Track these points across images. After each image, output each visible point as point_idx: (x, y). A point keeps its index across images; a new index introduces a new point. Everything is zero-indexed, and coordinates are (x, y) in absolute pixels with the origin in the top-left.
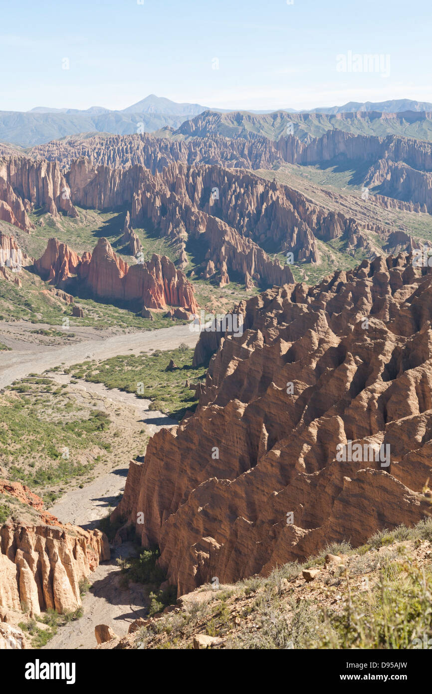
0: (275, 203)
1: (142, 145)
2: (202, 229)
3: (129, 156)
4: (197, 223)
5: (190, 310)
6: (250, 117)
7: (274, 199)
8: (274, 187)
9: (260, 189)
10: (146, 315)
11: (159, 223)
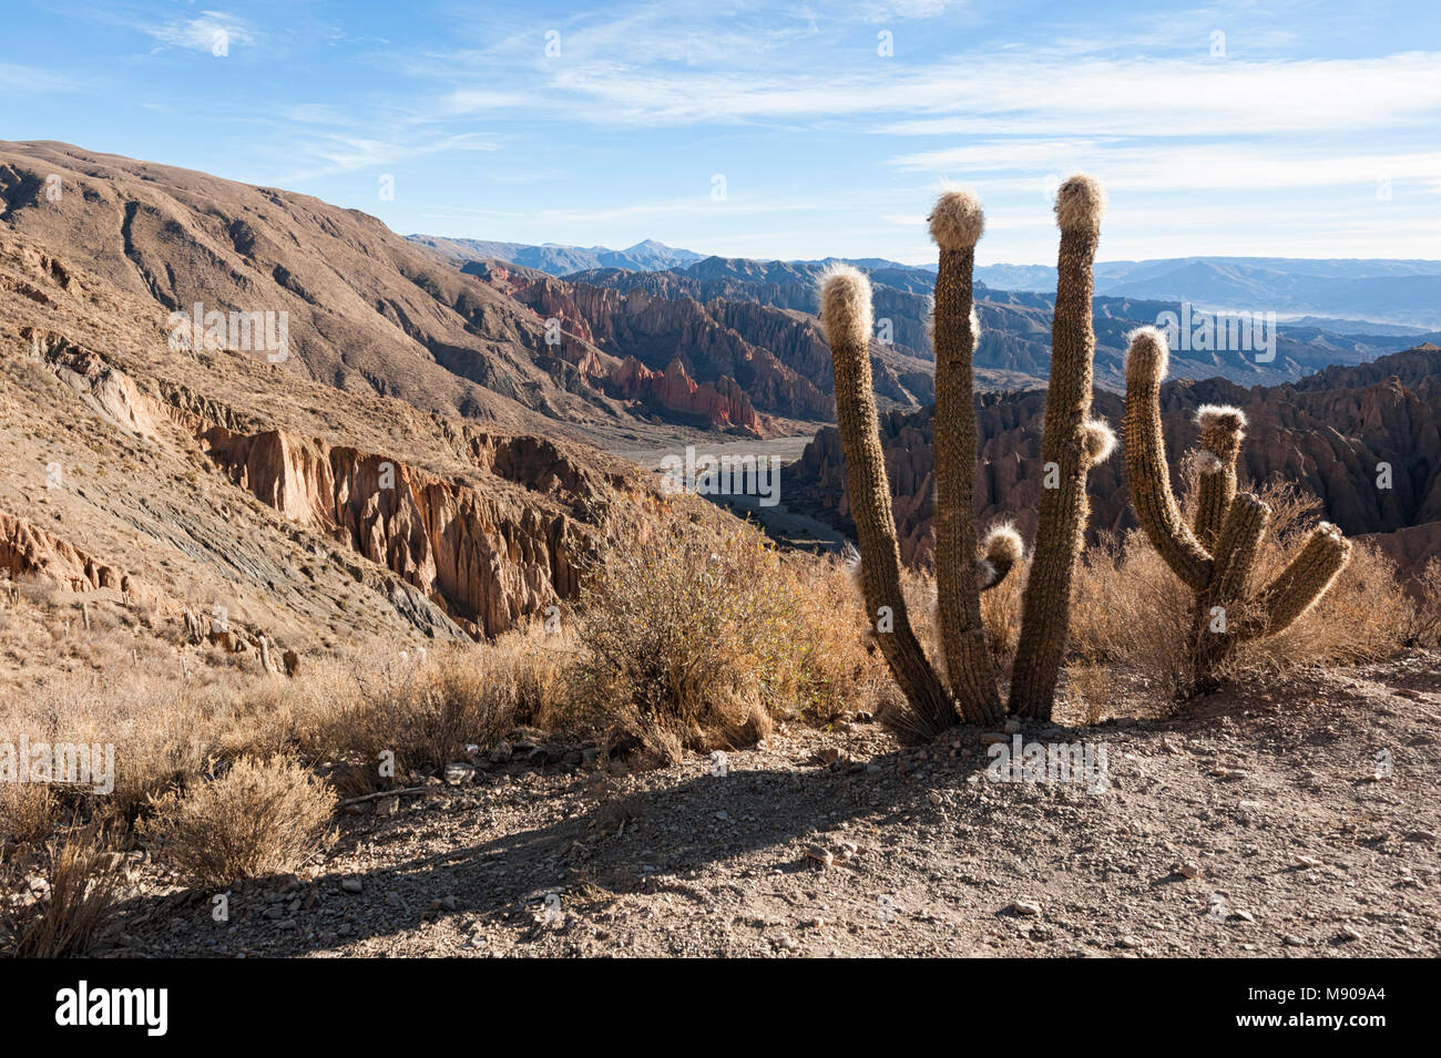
0: (808, 339)
1: (666, 280)
2: (749, 356)
3: (655, 289)
4: (744, 352)
5: (752, 426)
6: (752, 265)
7: (808, 334)
8: (807, 325)
9: (795, 324)
10: (716, 430)
11: (709, 350)
